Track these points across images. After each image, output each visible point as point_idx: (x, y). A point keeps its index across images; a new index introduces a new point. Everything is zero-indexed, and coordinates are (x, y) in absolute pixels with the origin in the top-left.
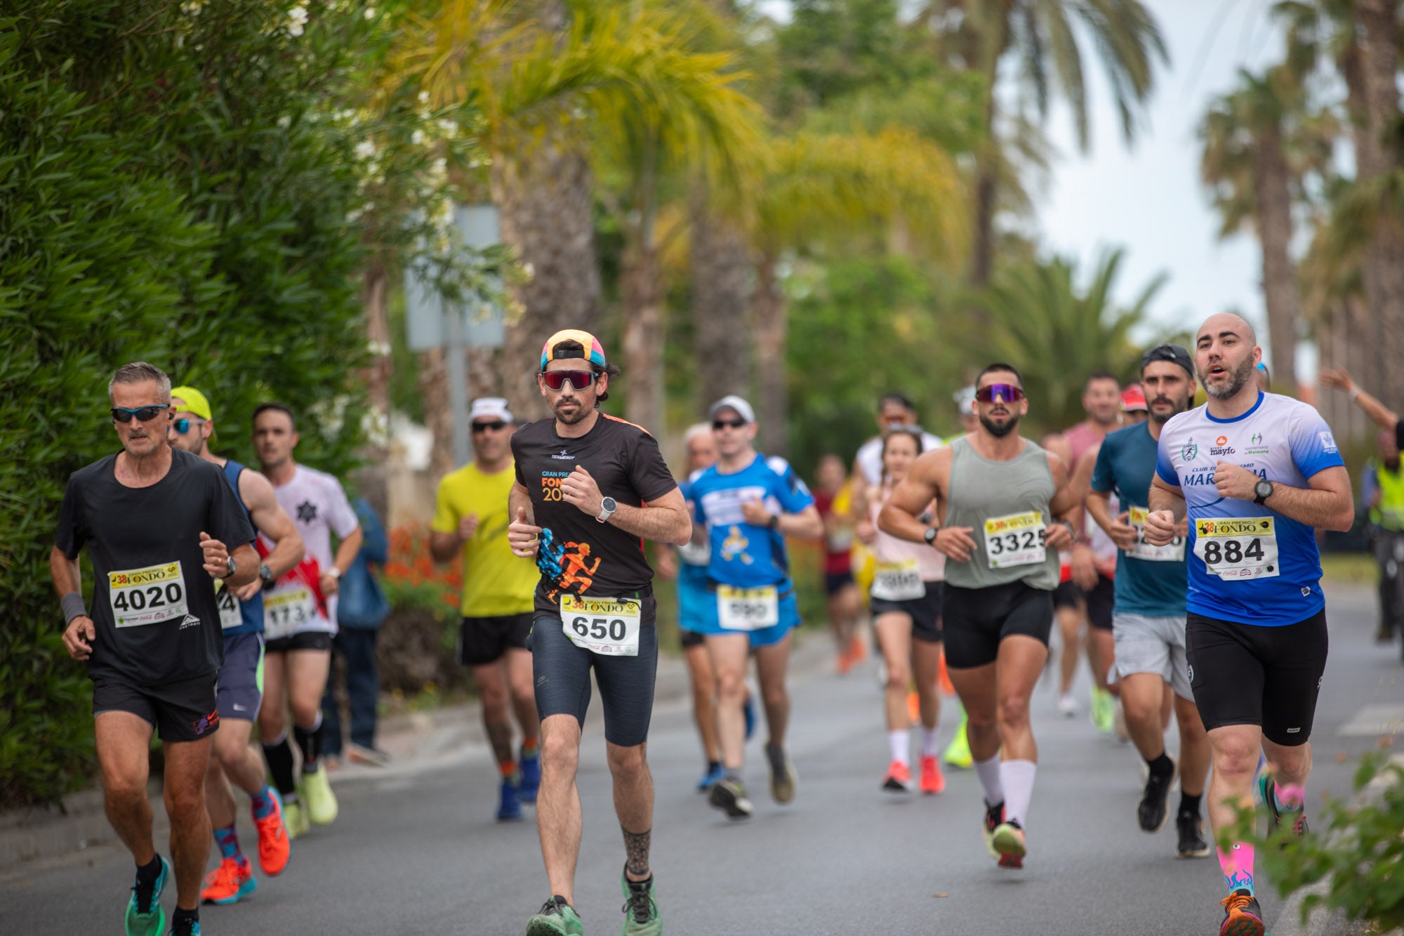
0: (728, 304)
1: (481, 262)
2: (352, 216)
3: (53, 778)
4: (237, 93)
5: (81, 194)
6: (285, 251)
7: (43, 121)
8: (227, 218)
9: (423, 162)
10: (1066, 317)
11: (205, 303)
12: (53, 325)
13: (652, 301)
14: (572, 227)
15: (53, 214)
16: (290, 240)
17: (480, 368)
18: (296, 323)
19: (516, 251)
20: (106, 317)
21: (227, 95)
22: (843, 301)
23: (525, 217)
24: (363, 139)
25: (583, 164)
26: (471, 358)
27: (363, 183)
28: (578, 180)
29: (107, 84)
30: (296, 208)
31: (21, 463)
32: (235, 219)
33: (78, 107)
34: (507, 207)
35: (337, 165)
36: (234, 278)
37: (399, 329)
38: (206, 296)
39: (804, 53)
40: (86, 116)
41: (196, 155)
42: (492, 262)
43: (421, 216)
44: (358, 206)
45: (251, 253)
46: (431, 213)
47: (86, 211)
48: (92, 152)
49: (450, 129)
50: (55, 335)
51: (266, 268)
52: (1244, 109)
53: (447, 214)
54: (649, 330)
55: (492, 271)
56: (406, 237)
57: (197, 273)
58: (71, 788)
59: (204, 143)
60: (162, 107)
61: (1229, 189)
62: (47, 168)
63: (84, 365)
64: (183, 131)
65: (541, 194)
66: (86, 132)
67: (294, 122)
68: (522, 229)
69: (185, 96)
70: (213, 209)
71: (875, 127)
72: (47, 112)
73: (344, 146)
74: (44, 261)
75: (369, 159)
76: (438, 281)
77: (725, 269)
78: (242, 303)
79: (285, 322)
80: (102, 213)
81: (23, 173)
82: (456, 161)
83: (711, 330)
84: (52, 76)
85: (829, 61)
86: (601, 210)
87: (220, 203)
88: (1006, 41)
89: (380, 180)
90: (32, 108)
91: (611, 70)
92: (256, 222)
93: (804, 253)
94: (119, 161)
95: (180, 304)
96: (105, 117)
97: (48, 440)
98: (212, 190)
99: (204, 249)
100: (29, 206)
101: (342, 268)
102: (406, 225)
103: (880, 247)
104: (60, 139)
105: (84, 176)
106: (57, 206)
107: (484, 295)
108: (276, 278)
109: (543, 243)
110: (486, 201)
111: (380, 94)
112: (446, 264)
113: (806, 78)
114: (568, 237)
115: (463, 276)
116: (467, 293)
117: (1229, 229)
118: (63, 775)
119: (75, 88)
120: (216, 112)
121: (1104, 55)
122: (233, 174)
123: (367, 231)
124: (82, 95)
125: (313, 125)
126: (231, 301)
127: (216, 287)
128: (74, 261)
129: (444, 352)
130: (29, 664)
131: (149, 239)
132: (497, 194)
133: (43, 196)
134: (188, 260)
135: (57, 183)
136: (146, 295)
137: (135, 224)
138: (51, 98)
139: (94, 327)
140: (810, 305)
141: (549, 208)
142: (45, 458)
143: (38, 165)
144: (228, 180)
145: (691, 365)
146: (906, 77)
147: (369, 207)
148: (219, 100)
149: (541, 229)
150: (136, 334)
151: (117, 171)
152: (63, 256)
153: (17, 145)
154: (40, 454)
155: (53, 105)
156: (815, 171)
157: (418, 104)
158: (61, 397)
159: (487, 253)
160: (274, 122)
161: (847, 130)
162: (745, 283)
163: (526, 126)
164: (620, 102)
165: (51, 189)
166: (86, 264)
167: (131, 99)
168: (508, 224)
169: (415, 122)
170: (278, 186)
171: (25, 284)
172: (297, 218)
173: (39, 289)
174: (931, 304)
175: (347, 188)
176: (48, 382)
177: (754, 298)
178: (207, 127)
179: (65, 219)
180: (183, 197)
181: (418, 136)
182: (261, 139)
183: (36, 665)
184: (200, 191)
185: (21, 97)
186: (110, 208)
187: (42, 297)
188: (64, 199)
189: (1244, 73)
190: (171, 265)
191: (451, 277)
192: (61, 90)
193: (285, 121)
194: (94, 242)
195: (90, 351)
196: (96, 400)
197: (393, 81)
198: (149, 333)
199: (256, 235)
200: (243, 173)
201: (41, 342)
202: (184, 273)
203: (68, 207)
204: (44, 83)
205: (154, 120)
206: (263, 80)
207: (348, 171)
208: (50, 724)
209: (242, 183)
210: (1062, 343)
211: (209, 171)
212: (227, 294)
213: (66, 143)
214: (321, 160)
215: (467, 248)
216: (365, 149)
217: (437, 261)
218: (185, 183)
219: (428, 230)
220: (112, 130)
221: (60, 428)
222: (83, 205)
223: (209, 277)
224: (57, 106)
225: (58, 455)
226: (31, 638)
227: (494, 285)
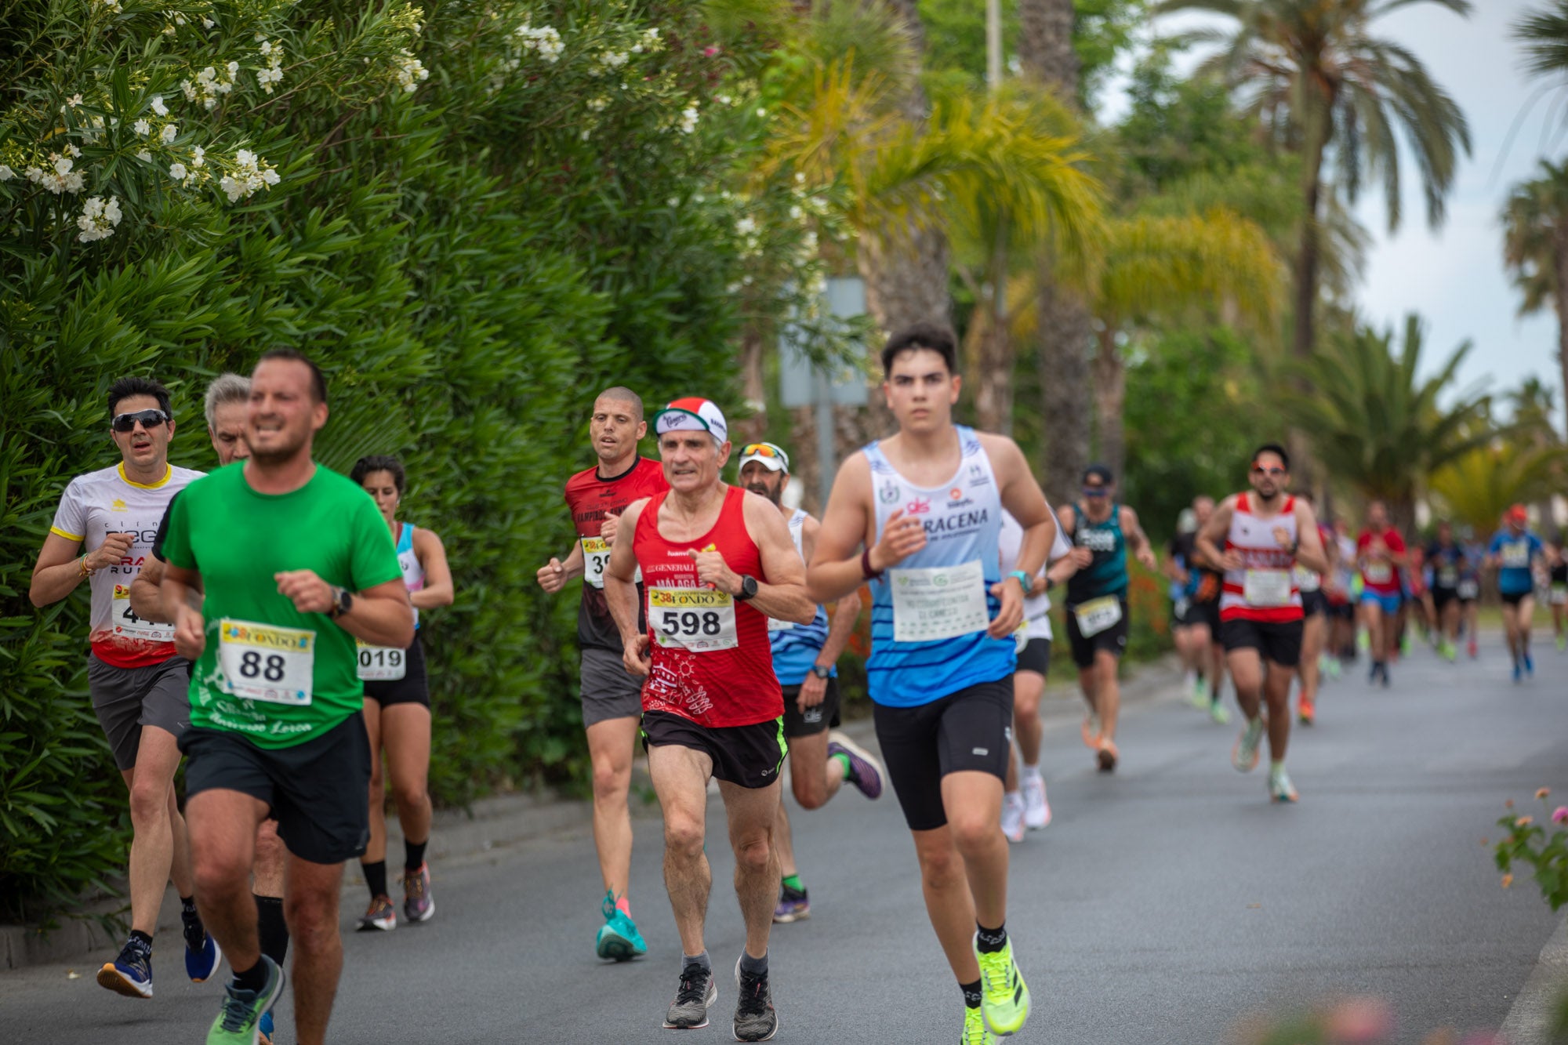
0: (1072, 368)
1: (846, 329)
2: (733, 288)
3: (462, 786)
4: (632, 177)
5: (492, 267)
6: (672, 317)
7: (460, 201)
8: (620, 286)
9: (797, 234)
10: (1380, 385)
11: (601, 363)
12: (465, 383)
13: (1003, 365)
14: (931, 298)
15: (468, 284)
16: (676, 307)
17: (846, 424)
18: (681, 381)
19: (879, 318)
20: (513, 376)
21: (623, 179)
22: (1174, 367)
23: (888, 288)
24: (744, 217)
25: (941, 240)
26: (837, 414)
27: (743, 256)
28: (937, 256)
29: (519, 170)
30: (683, 279)
31: (436, 504)
32: (627, 289)
33: (493, 190)
34: (874, 278)
35: (720, 240)
36: (625, 341)
37: (773, 387)
38: (601, 358)
39: (1144, 141)
40: (499, 198)
41: (595, 231)
42: (856, 329)
43: (793, 287)
44: (739, 279)
45: (641, 319)
46: (804, 282)
47: (498, 283)
48: (503, 229)
49: (821, 205)
50: (466, 391)
51: (653, 333)
52: (1545, 196)
53: (819, 284)
54: (998, 391)
55: (855, 337)
56: (780, 306)
57: (592, 338)
58: (478, 795)
59: (601, 222)
60: (566, 188)
61: (1531, 269)
62: (463, 244)
63: (493, 419)
64: (584, 211)
65: (904, 267)
66: (498, 212)
67: (684, 202)
68: (885, 299)
69: (586, 179)
70: (608, 280)
71: (1204, 209)
72: (464, 194)
73: (726, 223)
74: (459, 326)
75: (750, 234)
76: (807, 347)
77: (1070, 336)
78: (633, 364)
79: (669, 380)
80: (510, 283)
81: (442, 248)
82: (826, 235)
83: (1056, 391)
84: (471, 163)
85: (1168, 148)
86: (958, 281)
87: (615, 274)
88: (1328, 133)
89: (759, 253)
90: (452, 191)
91: (966, 154)
92: (646, 291)
93: (1141, 322)
94: (527, 237)
95: (577, 365)
96: (516, 198)
97: (460, 485)
98: (608, 263)
99: (599, 315)
100: (447, 279)
101: (723, 333)
102: (781, 296)
103: (1213, 318)
104: (474, 218)
105: (495, 250)
106: (472, 278)
107: (847, 360)
108: (661, 340)
109: (904, 312)
110: (855, 273)
111: (759, 177)
112: (814, 332)
113: (1144, 164)
114: (927, 306)
115: (830, 343)
116: (833, 358)
117: (1532, 305)
118: (471, 784)
119: (489, 173)
120: (613, 194)
121: (1415, 147)
122: (627, 249)
123: (747, 301)
124: (498, 178)
125: (700, 206)
126: (623, 361)
127: (609, 350)
128: (487, 326)
129: (814, 409)
130: (442, 685)
131: (551, 307)
132: (864, 268)
133: (460, 268)
134: (585, 326)
135: (471, 258)
136: (547, 357)
137: (538, 295)
138: (469, 182)
139: (501, 384)
140: (1146, 370)
141: (909, 279)
142: (458, 501)
143: (456, 240)
144: (622, 254)
145: (1037, 422)
146: (1231, 165)
147: (748, 280)
148: (615, 184)
149: (902, 299)
150: (539, 389)
151: (525, 246)
152: (477, 321)
153: (438, 222)
154: (453, 498)
155: (470, 187)
156: (1153, 251)
157: (796, 184)
158: (471, 447)
159: (851, 322)
160: (663, 203)
161: (1181, 212)
162: (1088, 349)
163: (889, 205)
164: (974, 183)
165: (466, 262)
166: (498, 328)
167: (538, 184)
168: (873, 294)
169: (792, 200)
170: (666, 260)
171: (442, 346)
172: (683, 288)
173: (454, 350)
174: (1258, 367)
175: (727, 261)
176: (460, 433)
177: (1095, 363)
178: (604, 207)
179: (479, 289)
180: (583, 271)
181: (796, 212)
182: (652, 218)
183: (449, 686)
184: (598, 263)
185: (444, 181)
186: (518, 279)
187: (457, 357)
188: (478, 270)
189: (1545, 164)
190: (571, 330)
191: (818, 343)
192: (477, 176)
193: (674, 202)
194: (504, 309)
195: (499, 406)
196: (502, 451)
197: (772, 165)
198: (551, 390)
199: (646, 303)
200: (635, 247)
201: (455, 398)
202: (580, 339)
203: (482, 278)
204: (463, 168)
205: (559, 201)
206: (655, 165)
207: (730, 246)
208: (458, 737)
209: (634, 258)
210: (1374, 404)
211: (605, 246)
212: (618, 356)
213: (481, 221)
214: (705, 235)
215: (834, 317)
216: (746, 225)
217: (806, 328)
218: (584, 257)
219: (800, 300)
220: (520, 211)
221: (470, 474)
222: (496, 277)
223: (603, 340)
224: (474, 189)
225: (469, 498)
226: (445, 661)
227: (859, 351)
